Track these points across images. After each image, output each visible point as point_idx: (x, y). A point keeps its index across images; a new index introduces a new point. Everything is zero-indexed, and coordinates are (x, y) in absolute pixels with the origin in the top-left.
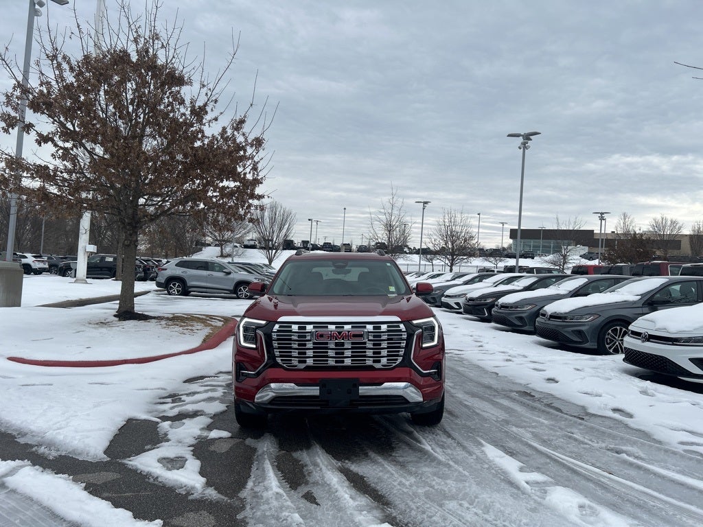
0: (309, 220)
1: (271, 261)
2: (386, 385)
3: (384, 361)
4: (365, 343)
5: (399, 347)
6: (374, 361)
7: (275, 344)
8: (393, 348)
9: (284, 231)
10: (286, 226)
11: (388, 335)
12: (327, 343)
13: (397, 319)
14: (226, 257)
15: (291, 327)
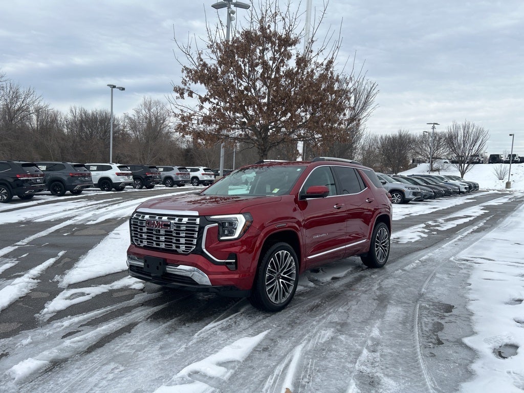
0: (511, 135)
1: (463, 173)
2: (181, 267)
3: (183, 248)
4: (171, 232)
5: (193, 237)
6: (176, 247)
8: (189, 237)
9: (476, 147)
11: (186, 227)
13: (196, 213)
14: (435, 171)
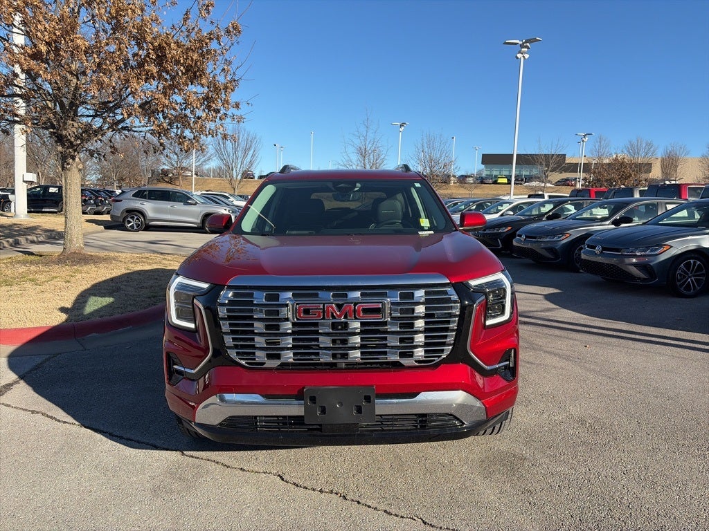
2: (425, 396)
3: (420, 353)
4: (385, 323)
5: (447, 330)
6: (402, 355)
7: (225, 327)
8: (435, 330)
10: (251, 152)
11: (427, 309)
12: (316, 325)
13: (443, 279)
15: (251, 295)
